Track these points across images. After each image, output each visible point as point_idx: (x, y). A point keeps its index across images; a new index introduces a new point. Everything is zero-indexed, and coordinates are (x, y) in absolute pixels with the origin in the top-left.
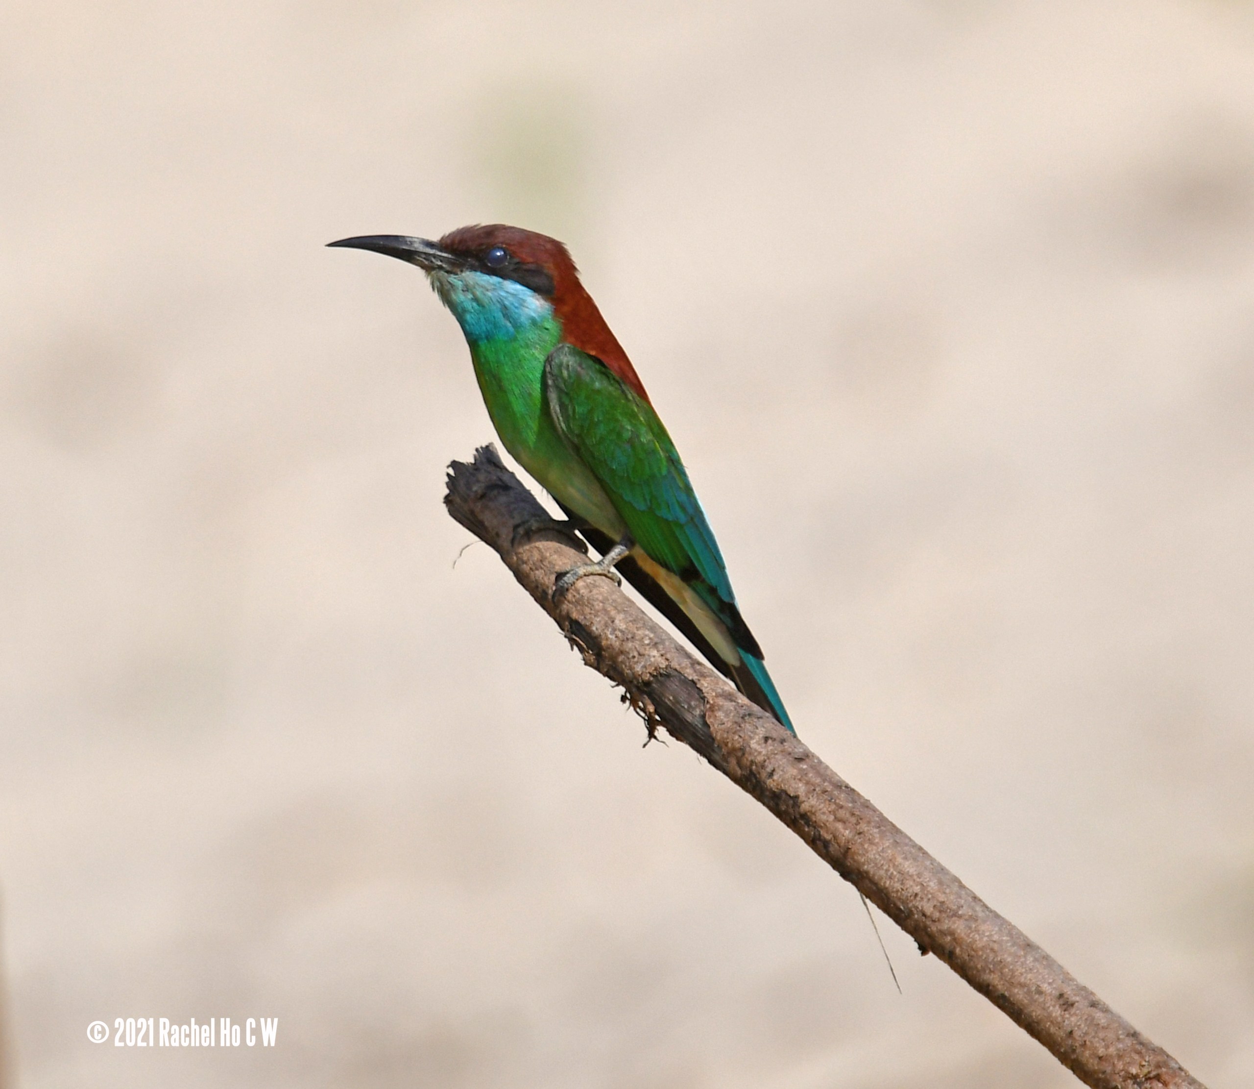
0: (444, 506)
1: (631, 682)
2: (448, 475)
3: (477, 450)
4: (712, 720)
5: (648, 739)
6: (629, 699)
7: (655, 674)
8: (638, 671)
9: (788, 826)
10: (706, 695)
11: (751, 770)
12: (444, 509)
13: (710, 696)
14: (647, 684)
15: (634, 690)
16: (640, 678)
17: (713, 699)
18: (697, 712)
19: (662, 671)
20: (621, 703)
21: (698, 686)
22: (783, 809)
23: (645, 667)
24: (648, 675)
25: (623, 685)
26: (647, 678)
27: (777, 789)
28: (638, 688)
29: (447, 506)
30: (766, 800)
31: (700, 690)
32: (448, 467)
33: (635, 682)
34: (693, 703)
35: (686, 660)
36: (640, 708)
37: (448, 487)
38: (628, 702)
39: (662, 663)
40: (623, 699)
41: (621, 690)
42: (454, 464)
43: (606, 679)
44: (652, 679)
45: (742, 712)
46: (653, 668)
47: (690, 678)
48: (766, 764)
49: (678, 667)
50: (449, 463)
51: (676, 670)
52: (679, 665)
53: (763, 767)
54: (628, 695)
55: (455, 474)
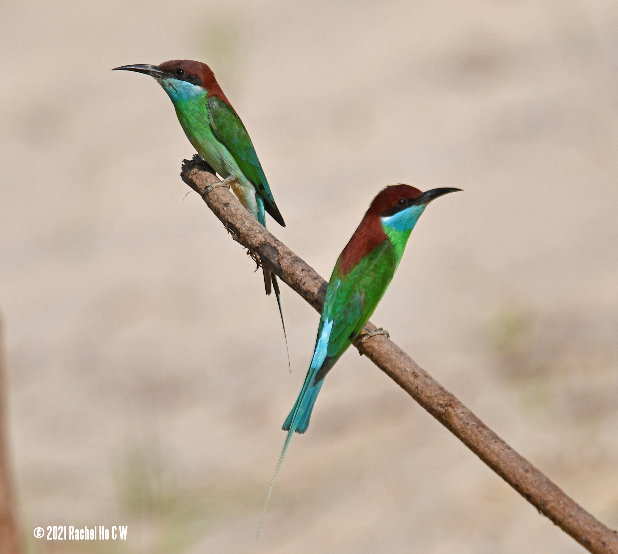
0: (181, 176)
1: (251, 247)
2: (182, 165)
3: (194, 155)
4: (282, 262)
5: (256, 269)
6: (250, 253)
7: (260, 244)
8: (254, 243)
9: (310, 304)
10: (280, 252)
11: (296, 282)
12: (180, 178)
13: (281, 253)
14: (257, 248)
15: (252, 250)
16: (254, 245)
17: (282, 255)
18: (276, 259)
19: (263, 243)
20: (247, 255)
21: (277, 249)
22: (308, 297)
23: (256, 241)
24: (258, 244)
25: (248, 248)
26: (257, 246)
27: (306, 289)
28: (253, 249)
29: (182, 177)
30: (302, 294)
31: (277, 251)
32: (183, 161)
33: (252, 247)
34: (274, 256)
35: (272, 239)
36: (254, 257)
37: (182, 170)
38: (249, 254)
39: (263, 240)
40: (248, 253)
41: (247, 250)
42: (185, 161)
43: (241, 245)
44: (259, 246)
45: (293, 259)
46: (260, 242)
47: (274, 246)
48: (302, 280)
49: (269, 242)
50: (183, 160)
51: (268, 242)
52: (270, 240)
53: (301, 281)
54: (250, 252)
55: (185, 164)
